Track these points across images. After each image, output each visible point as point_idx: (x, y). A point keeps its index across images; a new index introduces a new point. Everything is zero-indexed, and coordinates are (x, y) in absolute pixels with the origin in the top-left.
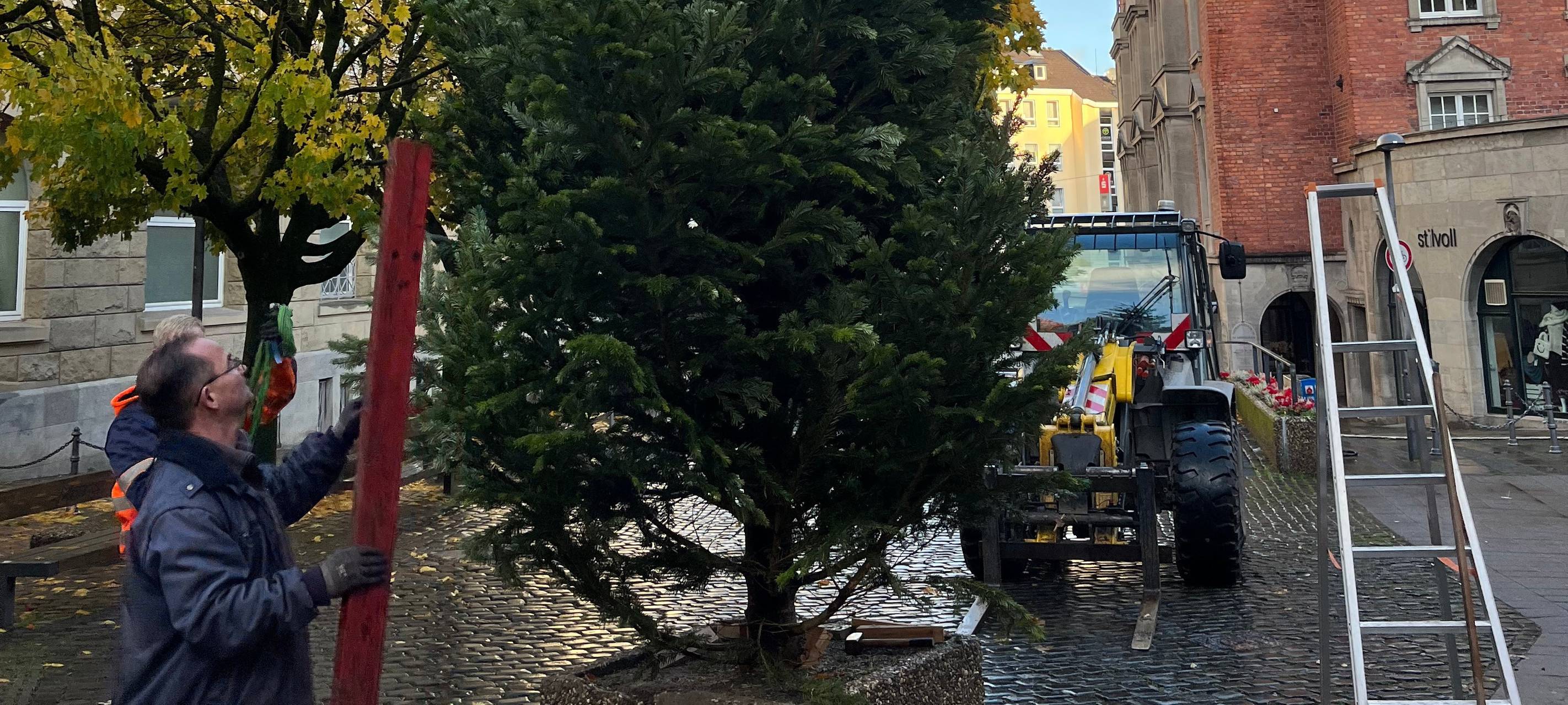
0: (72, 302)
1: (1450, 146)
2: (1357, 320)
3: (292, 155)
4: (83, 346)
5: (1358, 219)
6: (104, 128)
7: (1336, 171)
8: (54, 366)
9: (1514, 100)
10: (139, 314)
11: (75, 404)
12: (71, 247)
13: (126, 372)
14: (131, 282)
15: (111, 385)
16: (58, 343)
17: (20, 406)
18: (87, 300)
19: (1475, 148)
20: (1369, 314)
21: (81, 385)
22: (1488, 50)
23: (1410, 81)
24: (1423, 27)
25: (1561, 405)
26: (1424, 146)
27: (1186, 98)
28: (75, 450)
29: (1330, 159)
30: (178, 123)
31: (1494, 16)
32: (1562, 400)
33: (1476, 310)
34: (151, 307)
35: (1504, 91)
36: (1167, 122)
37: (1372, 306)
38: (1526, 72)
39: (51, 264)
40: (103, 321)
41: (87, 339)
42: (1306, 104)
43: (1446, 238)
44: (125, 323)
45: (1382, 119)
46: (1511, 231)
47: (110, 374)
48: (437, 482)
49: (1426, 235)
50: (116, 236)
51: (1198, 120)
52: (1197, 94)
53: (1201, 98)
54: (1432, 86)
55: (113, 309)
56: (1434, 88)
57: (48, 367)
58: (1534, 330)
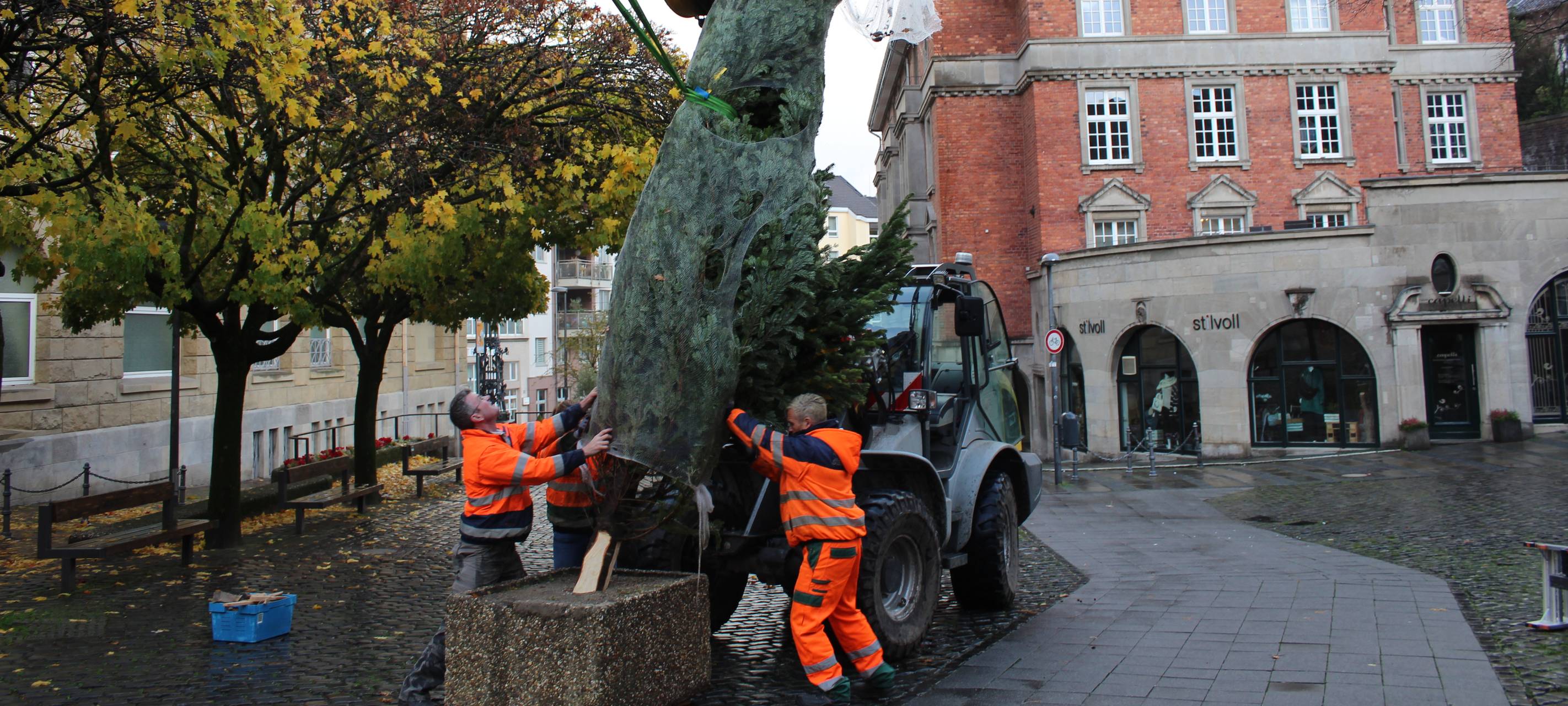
0: (71, 371)
1: (1103, 260)
2: (1039, 389)
3: (253, 270)
4: (79, 404)
5: (1042, 316)
6: (124, 250)
7: (1029, 277)
8: (59, 418)
9: (1152, 226)
10: (119, 381)
11: (75, 448)
12: (76, 331)
13: (111, 423)
14: (114, 356)
16: (61, 401)
17: (35, 449)
18: (83, 370)
19: (1119, 262)
20: (1047, 382)
21: (78, 434)
22: (1136, 189)
23: (1081, 211)
24: (1092, 171)
25: (1167, 444)
26: (1086, 260)
27: (923, 221)
28: (87, 479)
29: (1025, 268)
30: (173, 246)
31: (1140, 164)
32: (1169, 441)
33: (1116, 378)
34: (128, 375)
35: (1145, 219)
37: (1048, 378)
38: (1161, 206)
39: (56, 342)
40: (93, 385)
41: (81, 399)
42: (1009, 227)
43: (1098, 327)
44: (110, 387)
45: (1061, 241)
46: (1140, 322)
47: (100, 425)
48: (352, 506)
49: (1085, 325)
50: (109, 322)
51: (931, 238)
52: (931, 218)
53: (934, 221)
54: (1096, 215)
55: (100, 377)
56: (1098, 216)
57: (54, 419)
58: (1153, 392)
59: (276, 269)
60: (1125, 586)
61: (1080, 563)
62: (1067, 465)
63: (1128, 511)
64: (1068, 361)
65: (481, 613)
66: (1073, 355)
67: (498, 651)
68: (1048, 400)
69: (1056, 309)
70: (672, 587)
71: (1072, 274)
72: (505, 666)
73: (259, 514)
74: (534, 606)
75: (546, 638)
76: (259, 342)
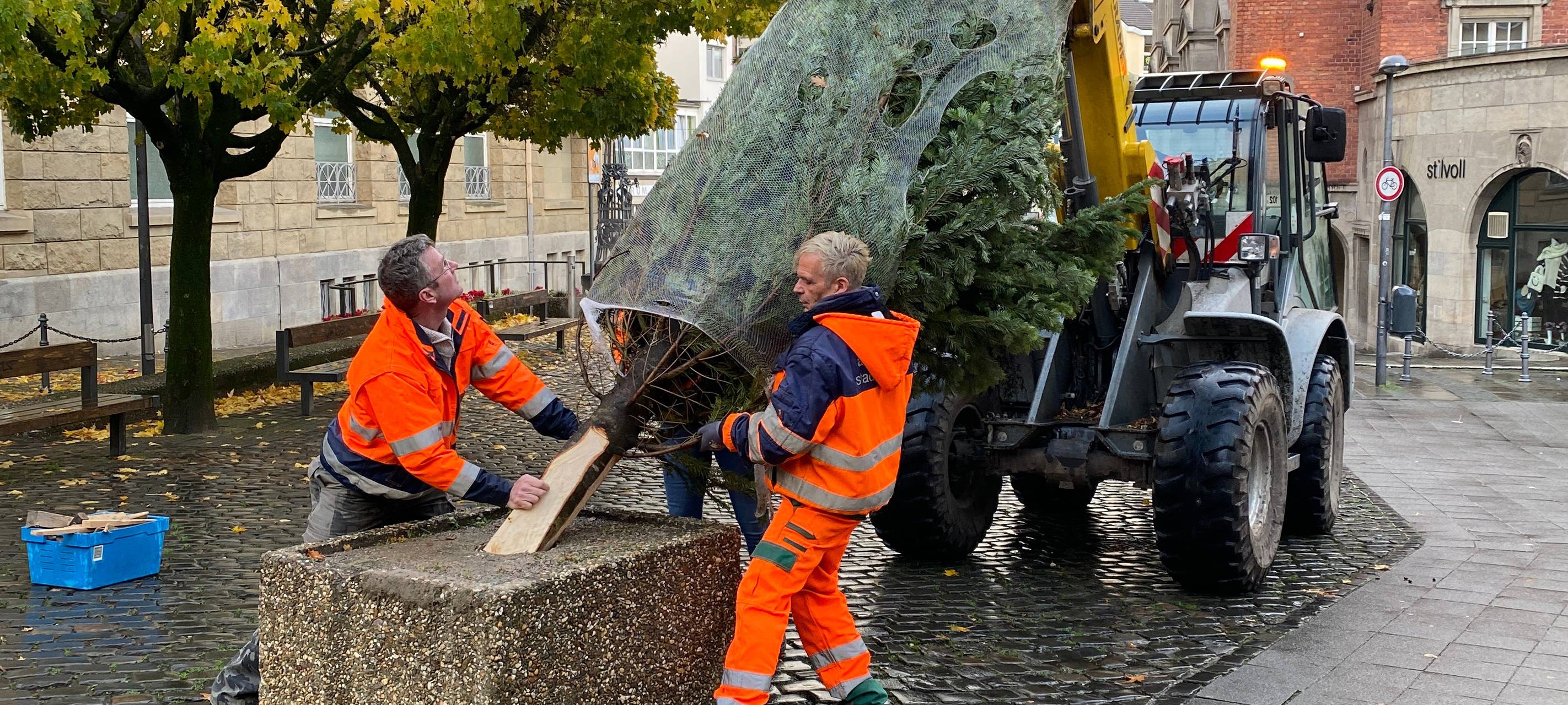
0: (55, 194)
1: (1471, 74)
2: (1360, 254)
4: (70, 238)
5: (1373, 150)
7: (1357, 100)
8: (42, 256)
9: (1550, 27)
10: (126, 210)
11: (67, 294)
12: (29, 138)
13: (117, 265)
14: (114, 177)
15: (103, 277)
16: (43, 234)
17: (10, 294)
18: (69, 193)
19: (1496, 77)
20: (1372, 245)
21: (71, 276)
23: (1443, 6)
25: (1547, 337)
26: (1445, 74)
27: (1211, 20)
28: (45, 336)
29: (1353, 87)
32: (1549, 333)
33: (1476, 242)
35: (1541, 19)
36: (1191, 46)
37: (1375, 238)
39: (29, 155)
40: (88, 214)
41: (72, 232)
42: (1334, 28)
43: (1455, 170)
44: (112, 217)
45: (1410, 46)
46: (1520, 163)
47: (101, 266)
49: (1435, 166)
50: (78, 128)
51: (1221, 45)
52: (1223, 17)
53: (1227, 21)
54: (1466, 11)
55: (98, 204)
56: (1467, 14)
57: (35, 256)
58: (1532, 263)
59: (223, 39)
60: (1485, 559)
61: (1410, 511)
62: (1393, 359)
63: (1485, 431)
64: (1406, 218)
65: (312, 587)
66: (1414, 209)
67: (336, 656)
68: (1373, 270)
69: (1394, 144)
70: (663, 552)
71: (1422, 94)
72: (347, 682)
73: (266, 387)
74: (396, 582)
75: (410, 640)
76: (230, 151)
